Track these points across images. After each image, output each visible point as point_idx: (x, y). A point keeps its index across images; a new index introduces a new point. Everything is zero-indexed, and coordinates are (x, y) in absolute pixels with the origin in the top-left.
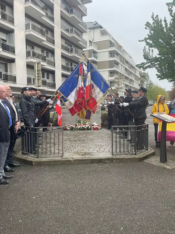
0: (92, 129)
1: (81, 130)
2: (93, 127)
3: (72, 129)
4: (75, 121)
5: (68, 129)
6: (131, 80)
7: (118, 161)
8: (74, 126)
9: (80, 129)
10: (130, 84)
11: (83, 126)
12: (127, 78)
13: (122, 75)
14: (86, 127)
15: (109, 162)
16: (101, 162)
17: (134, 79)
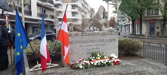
0: (112, 64)
1: (99, 66)
2: (112, 61)
3: (86, 66)
4: (86, 53)
5: (81, 67)
8: (88, 62)
9: (97, 66)
11: (101, 61)
14: (105, 63)
17: (87, 12)
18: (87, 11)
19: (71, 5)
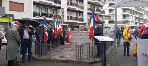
4: (79, 40)
6: (141, 14)
7: (76, 63)
10: (140, 16)
12: (137, 13)
13: (133, 11)
15: (72, 63)
16: (68, 62)
18: (142, 12)
19: (122, 9)
